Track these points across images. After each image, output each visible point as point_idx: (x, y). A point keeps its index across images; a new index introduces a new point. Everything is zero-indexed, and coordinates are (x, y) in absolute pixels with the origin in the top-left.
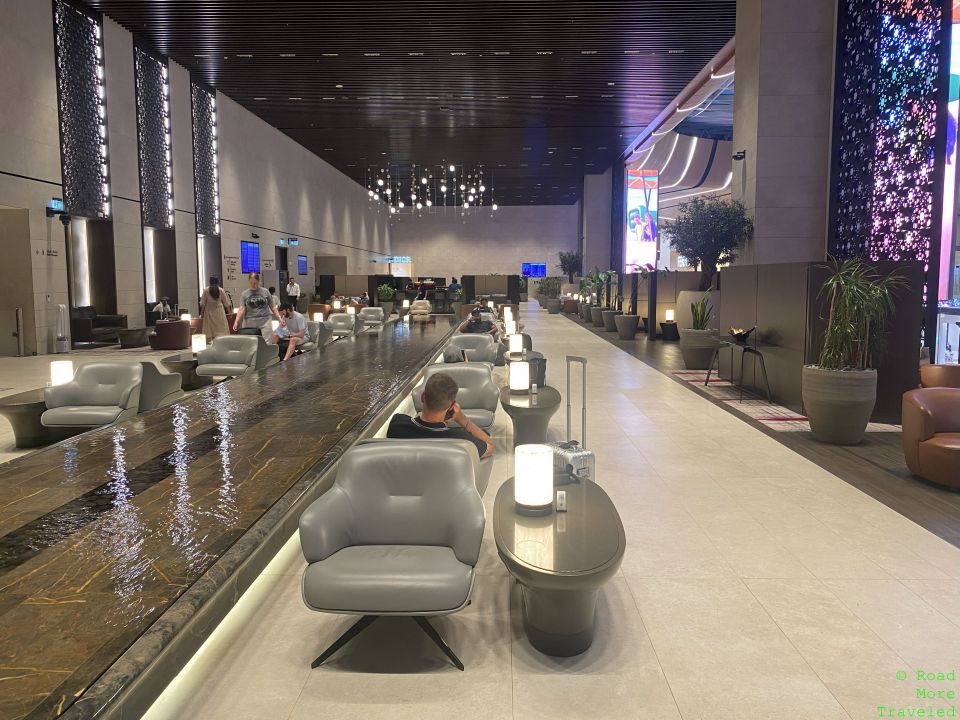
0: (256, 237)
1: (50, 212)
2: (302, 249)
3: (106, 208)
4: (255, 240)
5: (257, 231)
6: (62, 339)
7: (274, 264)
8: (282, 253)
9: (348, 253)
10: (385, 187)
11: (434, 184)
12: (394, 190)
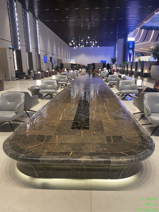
1: (10, 48)
2: (54, 57)
3: (20, 47)
4: (46, 55)
5: (47, 53)
6: (14, 77)
7: (50, 61)
8: (51, 58)
10: (73, 42)
11: (85, 41)
12: (75, 43)
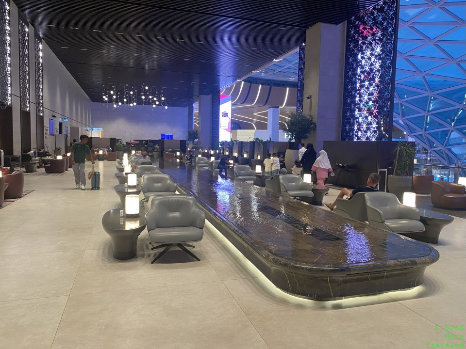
0: (54, 117)
2: (66, 124)
4: (53, 118)
7: (58, 131)
8: (60, 124)
9: (79, 126)
10: (113, 95)
12: (117, 96)
